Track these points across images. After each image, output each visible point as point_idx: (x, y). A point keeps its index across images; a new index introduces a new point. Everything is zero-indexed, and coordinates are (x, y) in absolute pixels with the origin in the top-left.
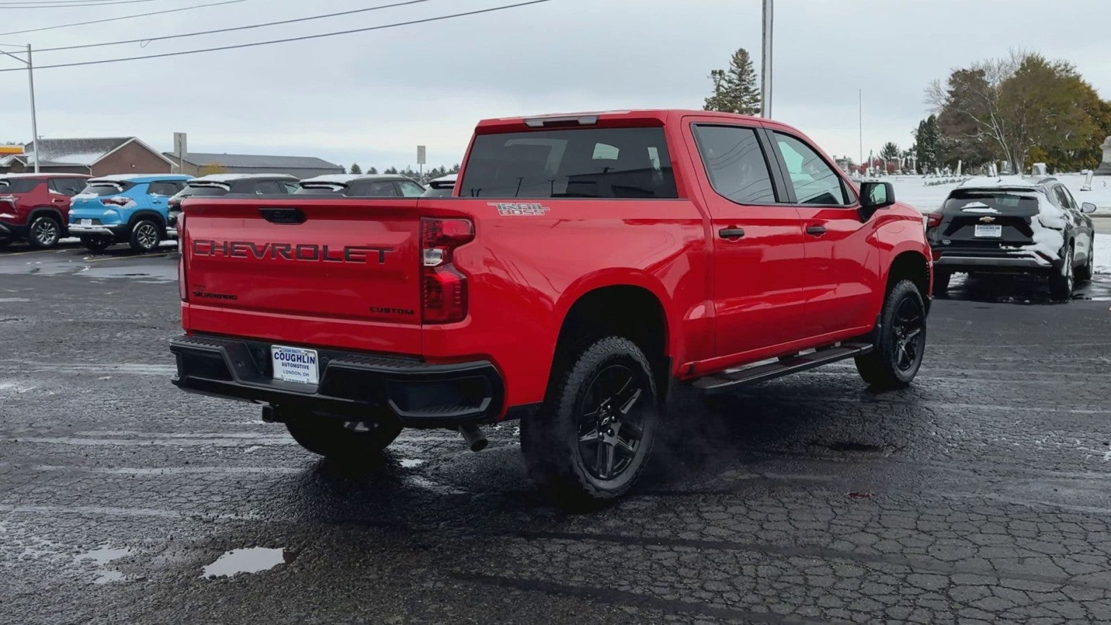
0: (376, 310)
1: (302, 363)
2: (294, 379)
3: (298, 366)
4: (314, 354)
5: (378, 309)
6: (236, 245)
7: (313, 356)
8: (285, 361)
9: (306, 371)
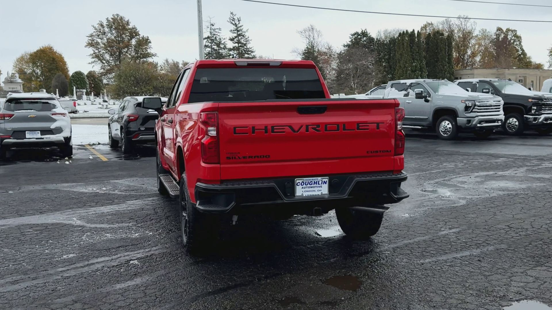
0: (370, 152)
1: (317, 185)
2: (311, 194)
3: (314, 187)
4: (326, 179)
5: (371, 152)
6: (275, 127)
7: (325, 180)
8: (305, 186)
9: (320, 189)
